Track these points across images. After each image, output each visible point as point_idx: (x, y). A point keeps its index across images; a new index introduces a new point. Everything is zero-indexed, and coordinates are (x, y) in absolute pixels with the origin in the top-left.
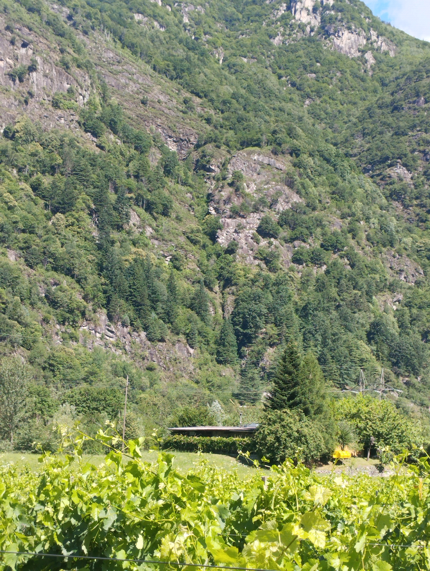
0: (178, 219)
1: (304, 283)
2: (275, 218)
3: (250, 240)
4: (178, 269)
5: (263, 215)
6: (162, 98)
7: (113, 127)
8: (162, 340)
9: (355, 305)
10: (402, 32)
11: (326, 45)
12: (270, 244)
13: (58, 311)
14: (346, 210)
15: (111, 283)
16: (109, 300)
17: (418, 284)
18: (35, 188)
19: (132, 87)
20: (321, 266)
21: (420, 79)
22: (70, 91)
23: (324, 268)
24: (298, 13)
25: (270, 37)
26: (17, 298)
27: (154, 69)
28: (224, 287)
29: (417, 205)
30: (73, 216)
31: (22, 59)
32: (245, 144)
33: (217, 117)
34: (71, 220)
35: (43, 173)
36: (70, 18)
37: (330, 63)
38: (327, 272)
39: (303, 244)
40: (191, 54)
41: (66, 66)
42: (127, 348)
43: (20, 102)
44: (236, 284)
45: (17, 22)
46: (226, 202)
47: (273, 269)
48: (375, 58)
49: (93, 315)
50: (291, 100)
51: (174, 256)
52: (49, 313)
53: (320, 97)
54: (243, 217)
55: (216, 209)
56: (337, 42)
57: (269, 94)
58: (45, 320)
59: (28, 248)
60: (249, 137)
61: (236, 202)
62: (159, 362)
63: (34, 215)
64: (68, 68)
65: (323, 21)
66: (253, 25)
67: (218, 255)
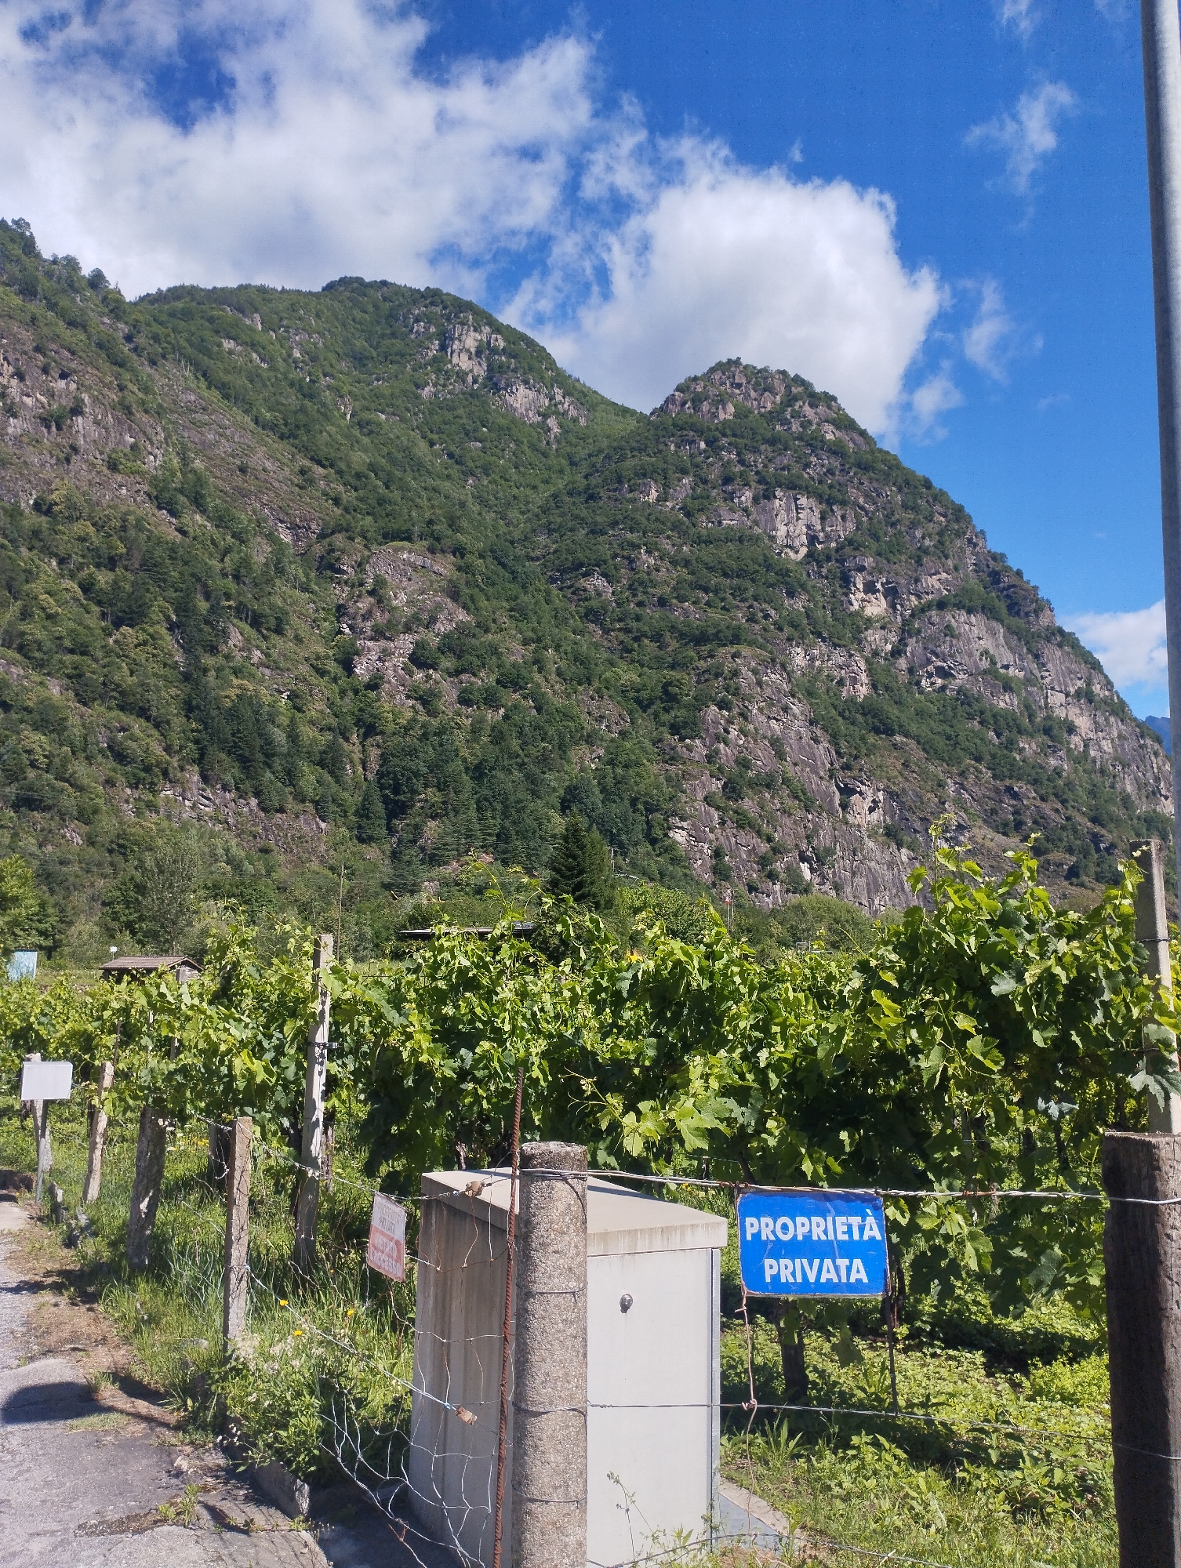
0: (298, 639)
1: (475, 731)
2: (434, 641)
3: (401, 672)
4: (299, 710)
5: (416, 636)
6: (268, 464)
7: (198, 502)
8: (281, 810)
9: (544, 761)
10: (595, 392)
11: (494, 402)
12: (429, 677)
13: (129, 769)
14: (530, 634)
15: (206, 729)
16: (202, 753)
17: (623, 734)
18: (87, 587)
19: (225, 447)
20: (497, 708)
21: (623, 458)
22: (134, 447)
23: (502, 711)
24: (455, 355)
25: (418, 386)
26: (66, 749)
27: (257, 423)
28: (366, 736)
29: (620, 630)
30: (144, 630)
31: (60, 397)
32: (389, 536)
33: (349, 497)
34: (142, 637)
35: (98, 566)
36: (129, 338)
37: (501, 428)
38: (506, 717)
39: (473, 679)
40: (306, 402)
41: (128, 411)
42: (231, 821)
43: (58, 459)
44: (382, 733)
45: (53, 340)
46: (365, 618)
47: (432, 713)
48: (561, 426)
49: (179, 775)
50: (448, 477)
51: (292, 691)
52: (114, 770)
53: (488, 475)
54: (390, 639)
55: (351, 627)
56: (510, 399)
57: (419, 467)
58: (110, 783)
59: (80, 676)
60: (396, 527)
61: (380, 618)
62: (277, 841)
63: (87, 627)
64: (131, 413)
65: (490, 369)
66: (393, 368)
67: (356, 692)
